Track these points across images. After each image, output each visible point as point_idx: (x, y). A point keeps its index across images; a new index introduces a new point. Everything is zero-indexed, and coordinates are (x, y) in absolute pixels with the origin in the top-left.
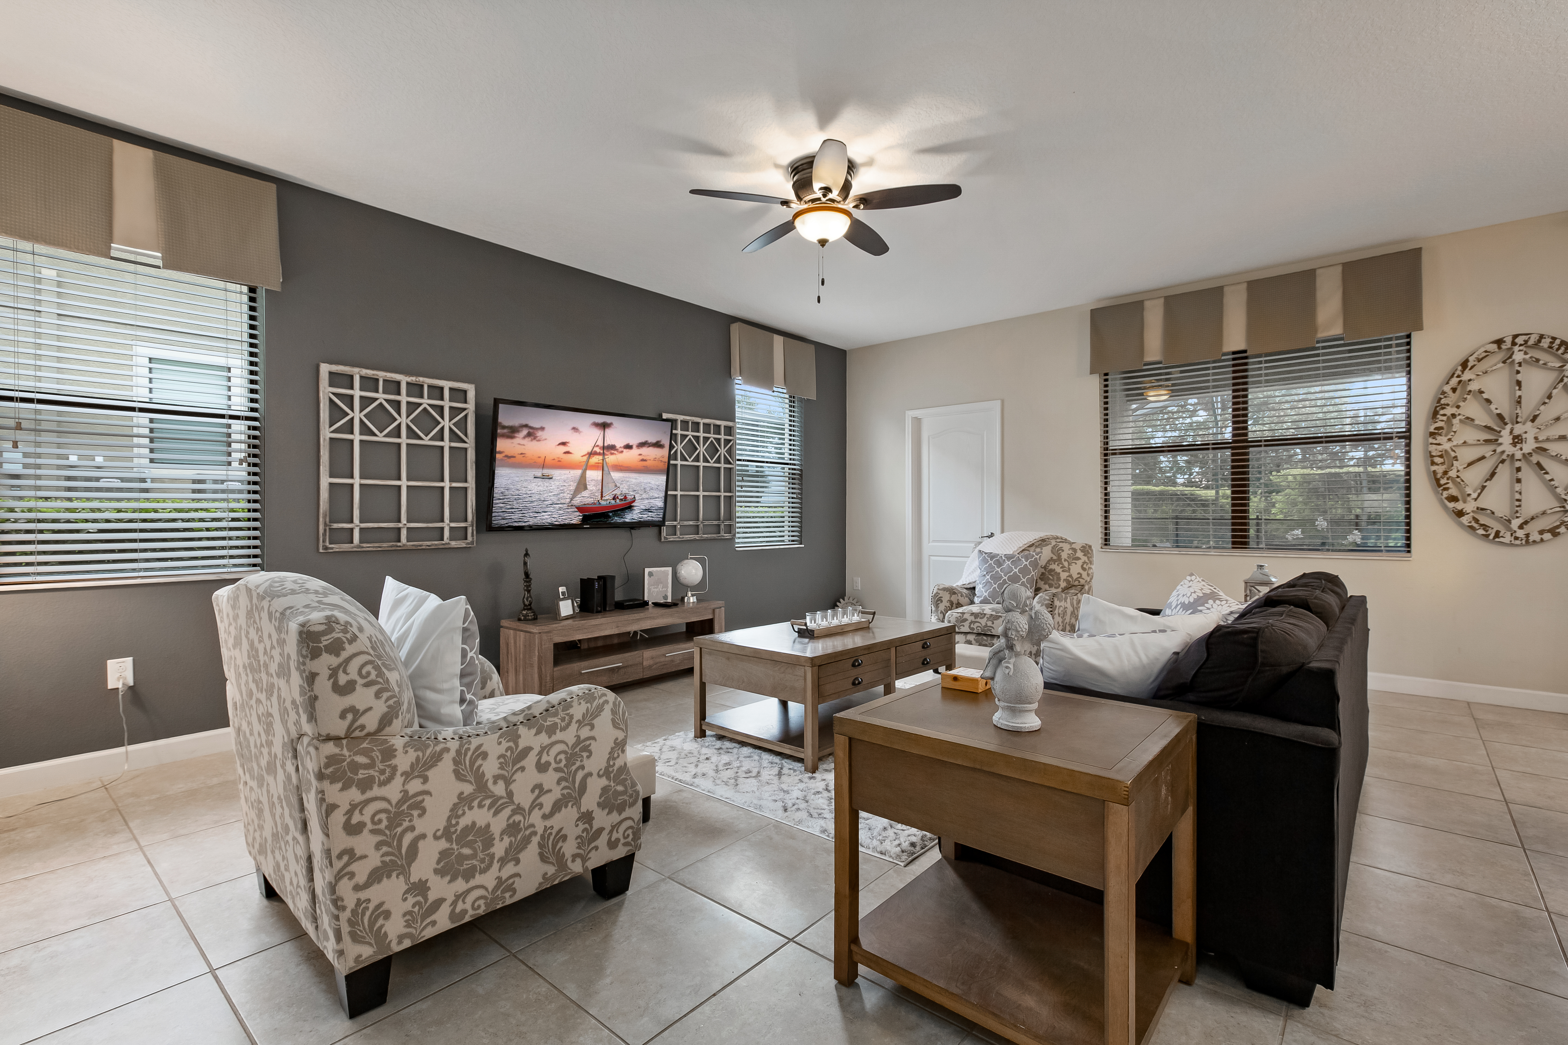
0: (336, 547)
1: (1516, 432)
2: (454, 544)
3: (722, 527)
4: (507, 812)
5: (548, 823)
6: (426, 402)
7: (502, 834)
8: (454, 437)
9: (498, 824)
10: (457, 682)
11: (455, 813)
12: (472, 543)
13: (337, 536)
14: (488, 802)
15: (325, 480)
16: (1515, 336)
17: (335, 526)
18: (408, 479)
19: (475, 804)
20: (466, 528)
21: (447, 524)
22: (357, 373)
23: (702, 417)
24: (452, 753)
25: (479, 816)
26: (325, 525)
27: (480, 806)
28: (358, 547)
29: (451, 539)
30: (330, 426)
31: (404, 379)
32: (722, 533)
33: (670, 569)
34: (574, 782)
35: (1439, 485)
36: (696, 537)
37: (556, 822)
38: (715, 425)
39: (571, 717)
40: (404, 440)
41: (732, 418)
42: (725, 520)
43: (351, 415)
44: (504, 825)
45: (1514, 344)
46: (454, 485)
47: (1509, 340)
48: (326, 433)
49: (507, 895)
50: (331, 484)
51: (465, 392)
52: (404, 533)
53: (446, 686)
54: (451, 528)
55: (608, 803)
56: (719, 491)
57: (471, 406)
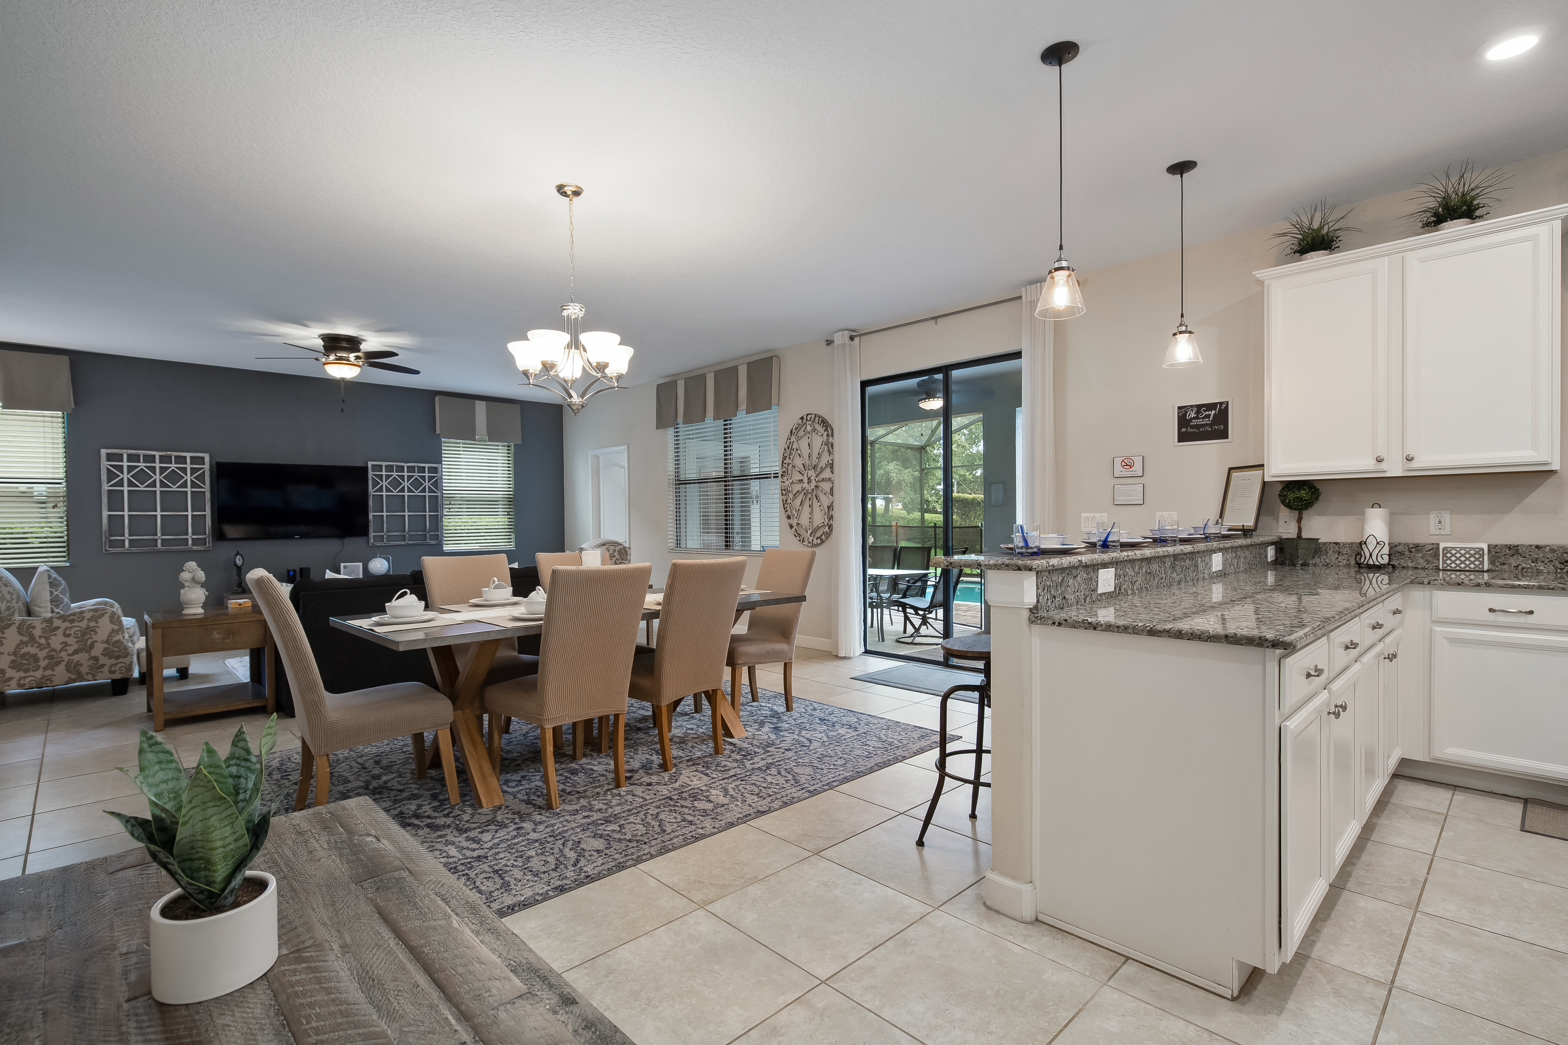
0: (113, 550)
1: (809, 476)
2: (195, 548)
3: (428, 536)
4: (47, 650)
5: (71, 658)
6: (173, 466)
7: (45, 658)
8: (194, 485)
9: (42, 654)
10: (49, 604)
11: (18, 646)
12: (209, 547)
13: (112, 544)
14: (36, 645)
15: (105, 513)
16: (807, 415)
17: (112, 538)
18: (162, 511)
19: (29, 645)
20: (205, 539)
21: (190, 537)
22: (125, 453)
23: (406, 462)
24: (17, 625)
25: (33, 650)
26: (106, 538)
27: (32, 646)
28: (128, 550)
29: (193, 544)
30: (108, 482)
31: (157, 454)
32: (428, 540)
33: (361, 564)
34: (86, 643)
35: (785, 509)
36: (402, 543)
37: (76, 658)
38: (418, 467)
39: (84, 617)
40: (158, 489)
41: (440, 462)
42: (431, 531)
43: (122, 476)
44: (45, 655)
45: (807, 420)
46: (195, 513)
47: (805, 417)
48: (105, 487)
49: (48, 682)
50: (109, 516)
51: (203, 458)
52: (159, 542)
53: (43, 605)
54: (193, 539)
55: (107, 653)
56: (425, 512)
57: (207, 466)
